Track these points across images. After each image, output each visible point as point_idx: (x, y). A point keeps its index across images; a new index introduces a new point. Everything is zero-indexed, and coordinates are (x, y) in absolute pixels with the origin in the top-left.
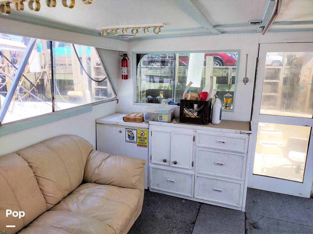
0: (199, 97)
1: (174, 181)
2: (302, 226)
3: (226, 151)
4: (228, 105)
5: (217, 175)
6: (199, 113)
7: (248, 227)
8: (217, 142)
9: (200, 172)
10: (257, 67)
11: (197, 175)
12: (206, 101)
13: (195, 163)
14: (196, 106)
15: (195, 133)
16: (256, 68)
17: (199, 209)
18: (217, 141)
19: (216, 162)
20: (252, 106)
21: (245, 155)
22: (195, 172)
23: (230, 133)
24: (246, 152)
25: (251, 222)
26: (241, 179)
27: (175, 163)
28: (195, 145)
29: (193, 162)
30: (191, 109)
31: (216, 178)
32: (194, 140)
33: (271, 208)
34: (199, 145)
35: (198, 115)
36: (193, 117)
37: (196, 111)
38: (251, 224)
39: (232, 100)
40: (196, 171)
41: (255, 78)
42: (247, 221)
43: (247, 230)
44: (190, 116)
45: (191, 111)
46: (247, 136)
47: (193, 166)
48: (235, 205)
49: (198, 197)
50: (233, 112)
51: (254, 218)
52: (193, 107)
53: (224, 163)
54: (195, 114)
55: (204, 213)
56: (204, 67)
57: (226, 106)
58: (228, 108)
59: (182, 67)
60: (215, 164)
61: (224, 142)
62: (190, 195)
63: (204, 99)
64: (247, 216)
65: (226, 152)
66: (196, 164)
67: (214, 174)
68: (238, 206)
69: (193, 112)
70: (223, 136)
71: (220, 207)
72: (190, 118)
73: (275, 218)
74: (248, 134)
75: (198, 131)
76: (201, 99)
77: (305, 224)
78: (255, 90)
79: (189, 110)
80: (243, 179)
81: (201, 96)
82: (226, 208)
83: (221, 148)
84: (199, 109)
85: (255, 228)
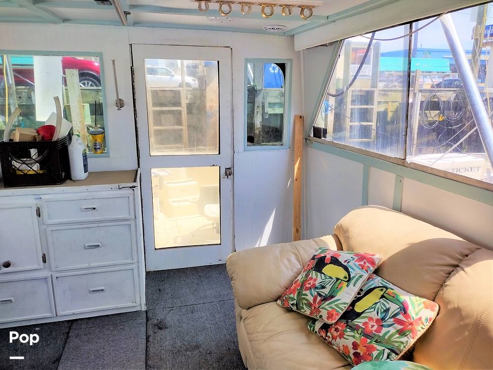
0: (39, 135)
1: (12, 299)
2: (223, 302)
3: (101, 222)
4: (98, 147)
5: (93, 265)
6: (42, 163)
7: (151, 332)
8: (82, 210)
9: (60, 269)
10: (133, 82)
11: (55, 275)
12: (53, 140)
13: (49, 255)
14: (33, 152)
15: (38, 202)
16: (132, 84)
17: (68, 333)
18: (83, 207)
19: (87, 245)
20: (137, 145)
21: (132, 223)
22: (51, 270)
23: (103, 191)
24: (133, 217)
25: (156, 322)
26: (133, 261)
27: (7, 265)
28: (44, 224)
29: (44, 255)
30: (25, 159)
31: (91, 271)
32: (39, 215)
33: (184, 292)
34: (50, 222)
35: (41, 169)
36: (31, 172)
37: (37, 162)
38: (155, 325)
39: (104, 137)
40: (53, 268)
41: (134, 100)
42: (150, 322)
43: (149, 336)
44: (26, 172)
45: (26, 162)
46: (130, 191)
47: (44, 261)
48: (130, 304)
49: (64, 312)
50: (109, 157)
51: (160, 314)
52: (28, 156)
53: (101, 243)
54: (36, 167)
55: (77, 336)
56: (64, 88)
57: (95, 149)
58: (99, 151)
59: (24, 87)
60: (85, 248)
61: (94, 209)
62: (48, 315)
63: (48, 138)
64: (150, 315)
65: (101, 225)
66: (51, 258)
67: (86, 265)
68: (135, 304)
69: (31, 164)
70: (91, 197)
71: (106, 316)
72: (26, 175)
73: (188, 304)
74: (130, 187)
75: (43, 197)
76: (43, 137)
77: (227, 299)
78: (137, 119)
79: (21, 160)
80: (135, 260)
81: (42, 133)
82: (116, 314)
83: (91, 219)
84: (41, 156)
85: (161, 329)
